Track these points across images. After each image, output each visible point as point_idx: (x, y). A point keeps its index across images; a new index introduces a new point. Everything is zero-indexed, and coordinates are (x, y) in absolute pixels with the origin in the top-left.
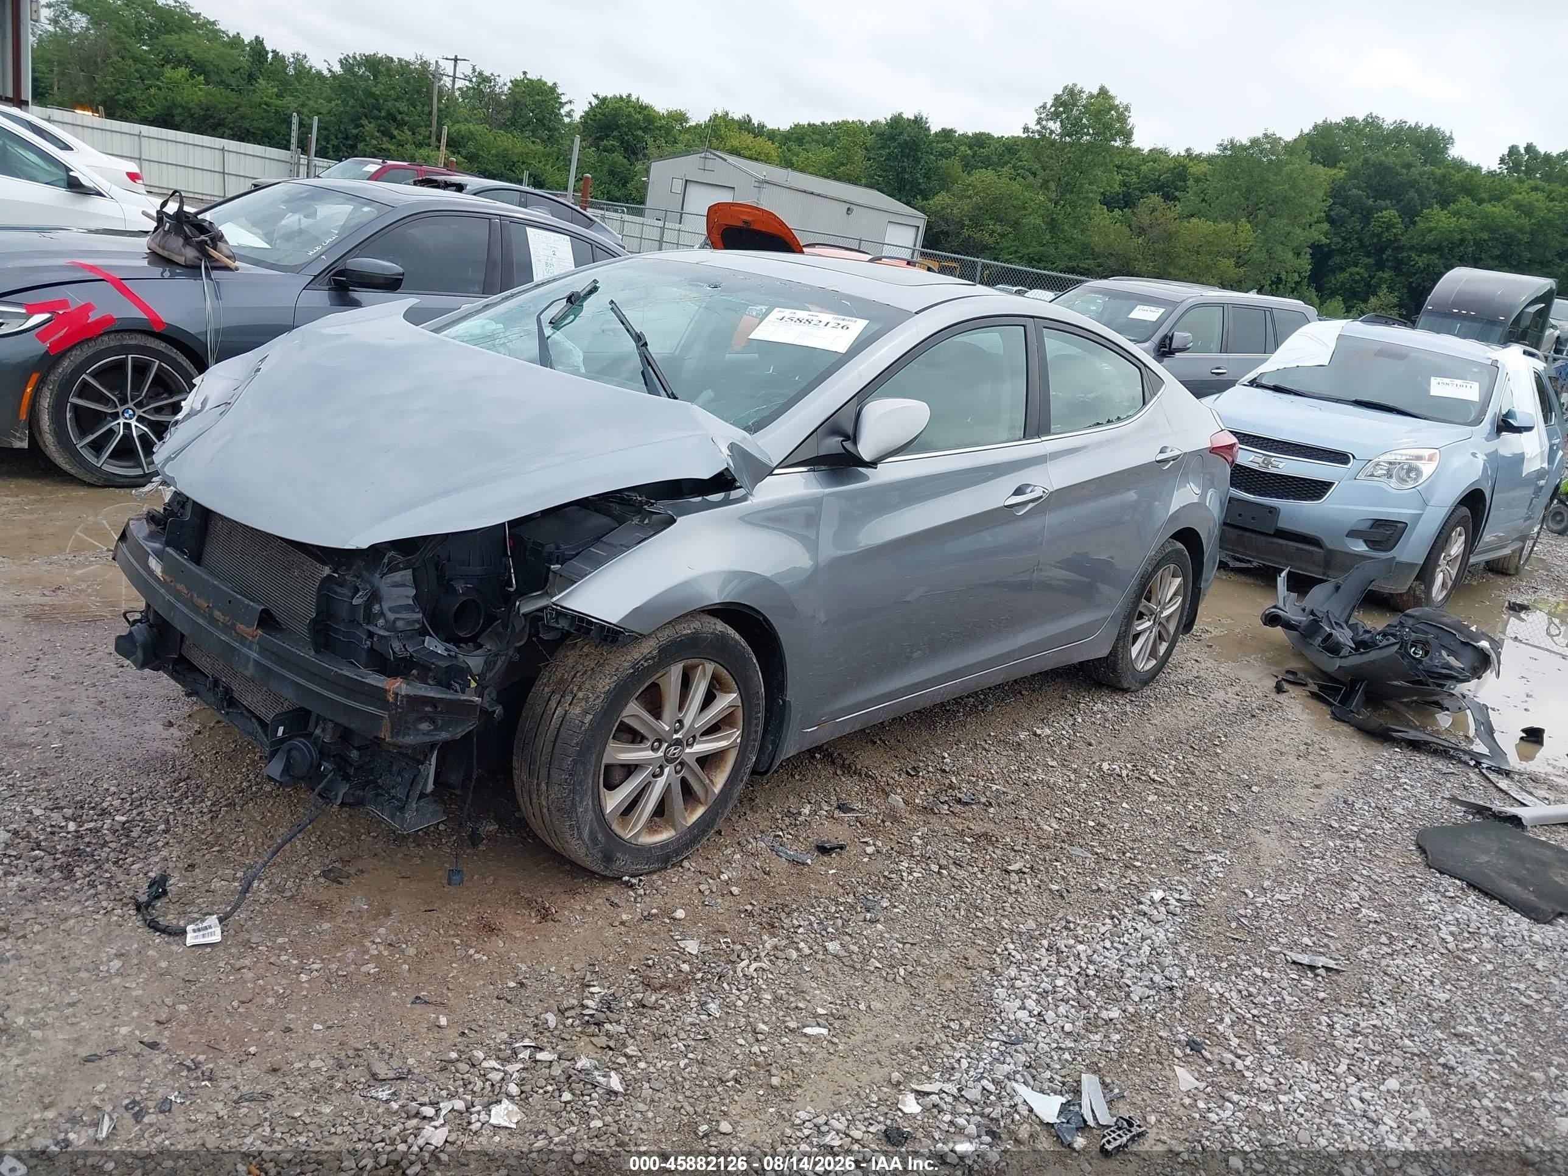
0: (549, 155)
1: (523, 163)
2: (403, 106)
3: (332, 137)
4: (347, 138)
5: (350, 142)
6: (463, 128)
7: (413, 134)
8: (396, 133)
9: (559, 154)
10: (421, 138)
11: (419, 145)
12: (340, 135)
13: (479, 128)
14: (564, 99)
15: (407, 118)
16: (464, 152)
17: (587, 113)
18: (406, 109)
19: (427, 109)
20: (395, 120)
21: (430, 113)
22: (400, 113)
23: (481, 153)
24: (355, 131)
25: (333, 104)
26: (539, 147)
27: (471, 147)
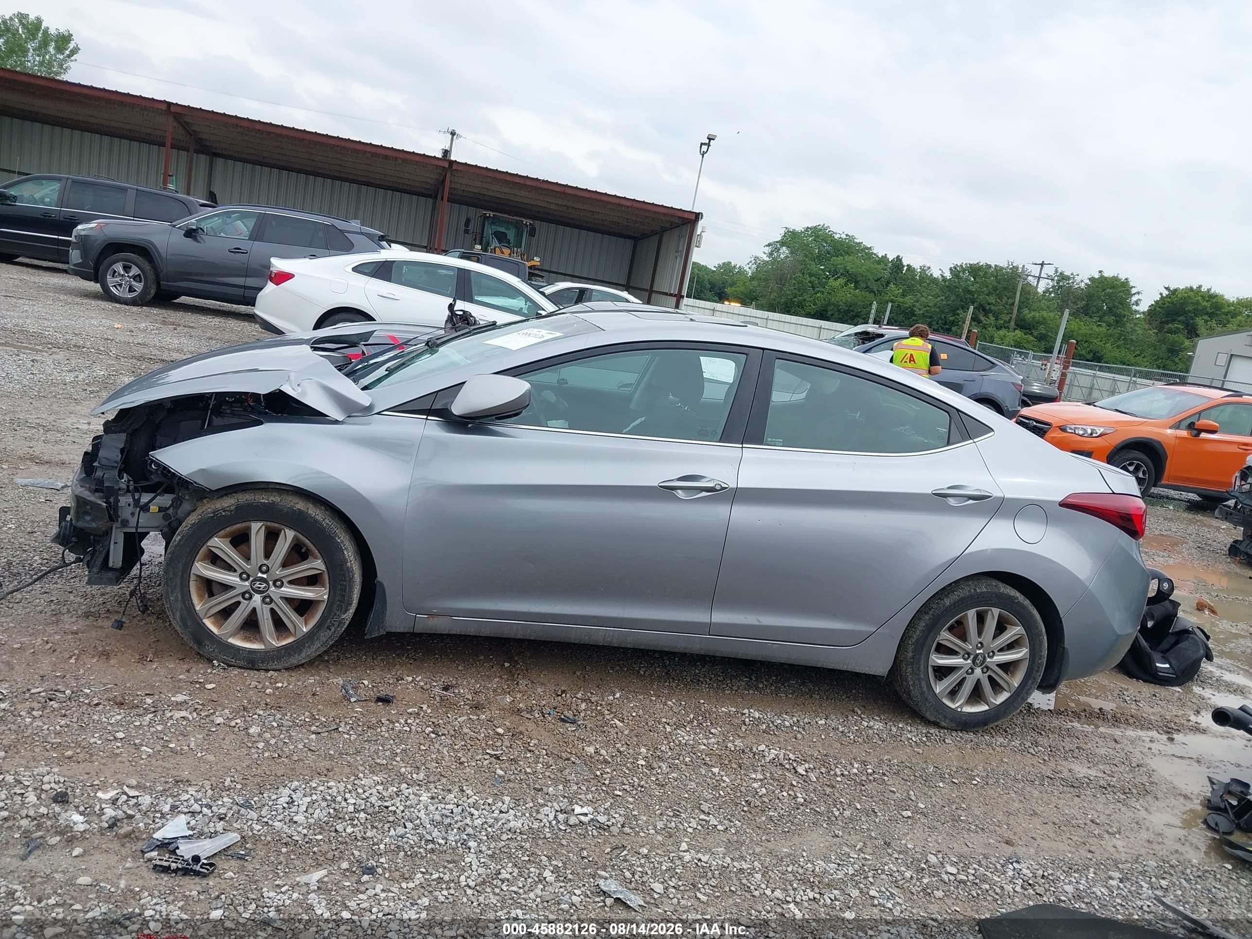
0: (1111, 335)
1: (1086, 342)
2: (992, 299)
3: (934, 323)
4: (945, 324)
5: (947, 326)
6: (1037, 314)
7: (997, 319)
8: (982, 319)
9: (1121, 335)
10: (1002, 322)
11: (999, 328)
12: (940, 322)
13: (1051, 315)
14: (1134, 291)
15: (993, 308)
16: (1035, 333)
17: (1157, 302)
18: (993, 301)
19: (1010, 301)
20: (984, 310)
21: (1013, 304)
22: (989, 304)
23: (1049, 334)
24: (951, 318)
25: (939, 299)
26: (1103, 329)
27: (1042, 329)
